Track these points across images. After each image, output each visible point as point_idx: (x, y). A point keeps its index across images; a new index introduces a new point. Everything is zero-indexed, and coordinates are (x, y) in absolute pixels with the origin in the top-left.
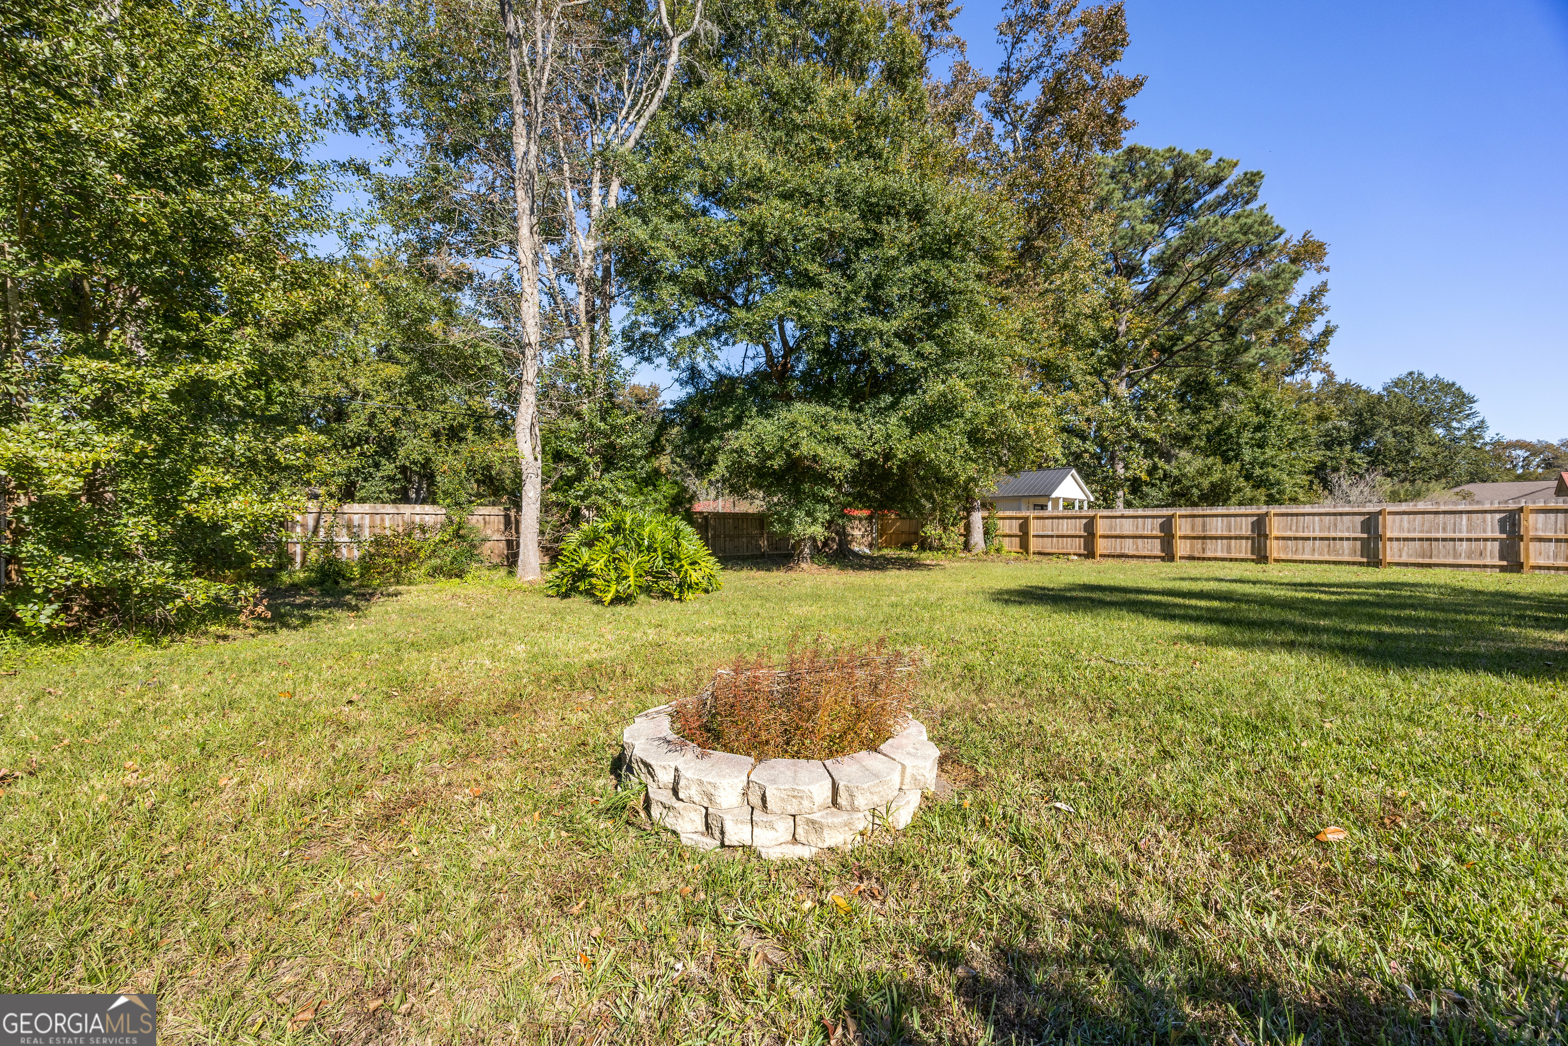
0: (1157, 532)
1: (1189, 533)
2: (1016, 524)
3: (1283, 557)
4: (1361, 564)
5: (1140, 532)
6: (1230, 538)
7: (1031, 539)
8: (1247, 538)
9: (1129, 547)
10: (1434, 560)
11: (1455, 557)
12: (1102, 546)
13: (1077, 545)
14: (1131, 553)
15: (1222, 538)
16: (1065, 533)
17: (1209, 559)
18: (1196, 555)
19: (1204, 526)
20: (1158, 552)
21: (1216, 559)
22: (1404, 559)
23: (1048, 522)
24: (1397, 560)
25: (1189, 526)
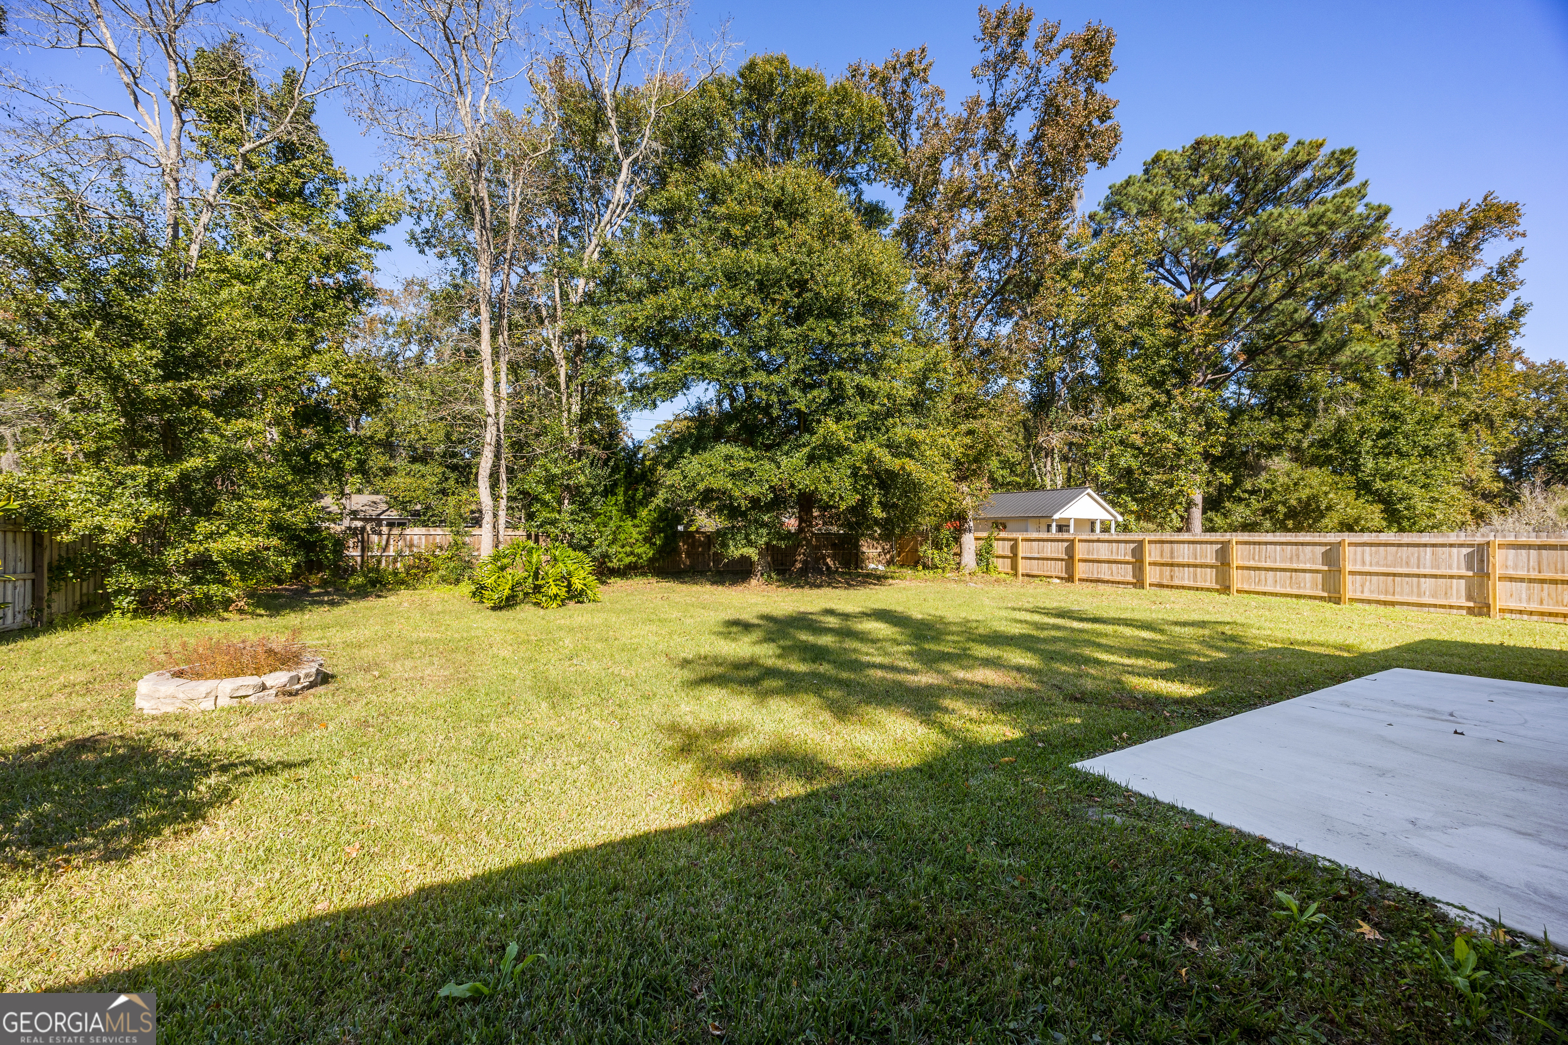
0: (1129, 558)
1: (1158, 559)
2: (1008, 544)
3: (1246, 587)
4: (1322, 598)
5: (1114, 557)
6: (1195, 566)
7: (1020, 561)
8: (1212, 567)
9: (1104, 572)
10: (1398, 598)
11: (1419, 595)
12: (1081, 570)
13: (1059, 568)
14: (1107, 578)
15: (1189, 566)
16: (1049, 555)
17: (1177, 587)
18: (1165, 582)
19: (1172, 552)
20: (1130, 578)
21: (1183, 587)
22: (1366, 595)
23: (1035, 544)
24: (1358, 595)
25: (1158, 553)
